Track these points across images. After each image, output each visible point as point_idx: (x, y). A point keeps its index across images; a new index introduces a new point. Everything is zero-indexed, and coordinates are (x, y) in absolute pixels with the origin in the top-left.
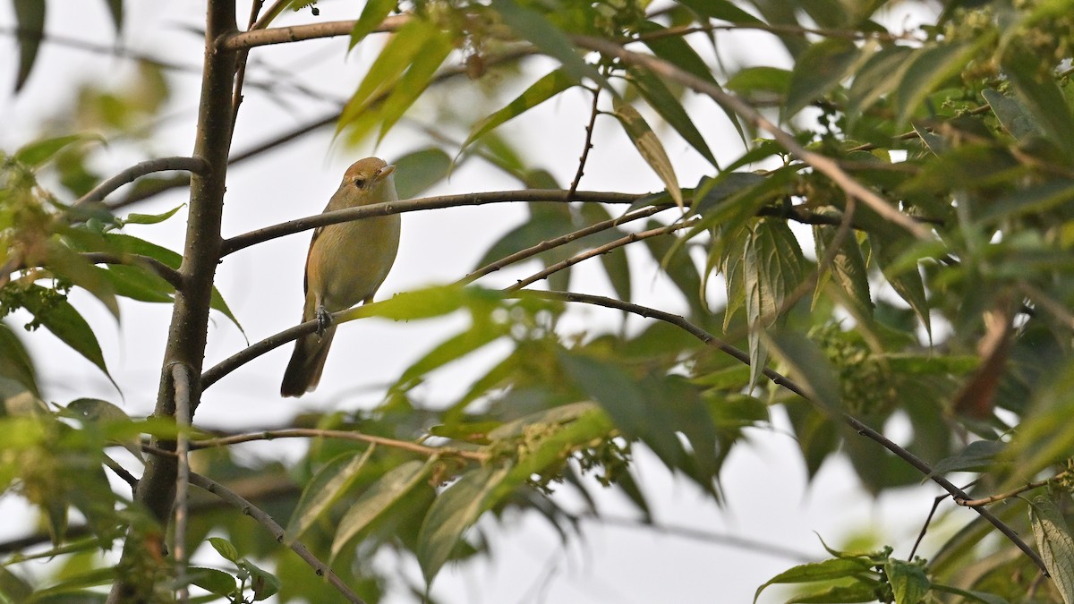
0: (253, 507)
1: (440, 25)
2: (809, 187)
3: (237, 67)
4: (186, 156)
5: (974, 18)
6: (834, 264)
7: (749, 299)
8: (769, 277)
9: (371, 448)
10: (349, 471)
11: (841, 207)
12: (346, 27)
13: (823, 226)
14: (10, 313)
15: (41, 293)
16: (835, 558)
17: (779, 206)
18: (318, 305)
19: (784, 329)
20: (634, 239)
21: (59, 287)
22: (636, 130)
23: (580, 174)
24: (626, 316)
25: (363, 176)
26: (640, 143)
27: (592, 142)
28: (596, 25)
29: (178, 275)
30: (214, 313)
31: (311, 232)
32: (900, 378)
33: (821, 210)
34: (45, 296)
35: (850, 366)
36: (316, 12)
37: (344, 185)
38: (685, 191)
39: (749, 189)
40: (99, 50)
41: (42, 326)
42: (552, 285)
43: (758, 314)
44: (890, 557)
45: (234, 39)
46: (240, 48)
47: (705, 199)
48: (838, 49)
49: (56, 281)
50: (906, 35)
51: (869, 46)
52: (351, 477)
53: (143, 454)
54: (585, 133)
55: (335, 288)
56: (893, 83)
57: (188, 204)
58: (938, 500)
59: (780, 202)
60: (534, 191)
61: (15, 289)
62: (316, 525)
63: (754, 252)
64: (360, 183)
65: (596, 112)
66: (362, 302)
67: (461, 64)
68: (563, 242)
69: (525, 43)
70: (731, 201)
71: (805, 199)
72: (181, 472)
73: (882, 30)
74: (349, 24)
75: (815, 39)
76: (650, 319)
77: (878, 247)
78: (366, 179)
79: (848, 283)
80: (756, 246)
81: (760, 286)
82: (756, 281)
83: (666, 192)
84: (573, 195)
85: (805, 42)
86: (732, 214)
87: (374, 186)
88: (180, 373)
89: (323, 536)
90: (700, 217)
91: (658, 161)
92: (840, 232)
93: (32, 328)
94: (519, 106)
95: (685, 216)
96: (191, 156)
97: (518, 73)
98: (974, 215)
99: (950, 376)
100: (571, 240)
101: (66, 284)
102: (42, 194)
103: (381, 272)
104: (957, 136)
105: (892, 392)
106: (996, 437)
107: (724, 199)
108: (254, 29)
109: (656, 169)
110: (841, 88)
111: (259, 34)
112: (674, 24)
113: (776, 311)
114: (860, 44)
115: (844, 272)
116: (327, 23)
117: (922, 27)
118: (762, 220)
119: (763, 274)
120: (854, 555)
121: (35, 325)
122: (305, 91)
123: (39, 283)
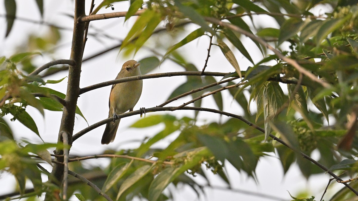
0: (90, 182)
1: (156, 12)
2: (286, 71)
3: (85, 28)
4: (67, 59)
5: (344, 10)
6: (295, 98)
7: (264, 110)
8: (272, 102)
9: (132, 161)
10: (124, 169)
11: (297, 77)
12: (124, 14)
13: (291, 84)
14: (5, 115)
15: (16, 108)
16: (294, 200)
17: (276, 77)
18: (113, 112)
19: (277, 120)
20: (225, 89)
21: (23, 106)
22: (225, 50)
23: (206, 66)
24: (221, 116)
25: (129, 66)
26: (227, 55)
27: (210, 55)
28: (212, 14)
29: (64, 101)
30: (77, 115)
31: (111, 86)
32: (319, 138)
33: (290, 79)
34: (18, 109)
35: (301, 135)
36: (113, 9)
37: (122, 70)
38: (242, 72)
39: (265, 71)
40: (35, 22)
41: (16, 119)
42: (195, 105)
43: (268, 115)
44: (314, 200)
45: (84, 18)
46: (86, 21)
47: (249, 75)
48: (296, 21)
49: (22, 104)
50: (320, 16)
51: (306, 20)
52: (125, 171)
53: (52, 163)
54: (207, 52)
55: (120, 106)
56: (315, 33)
57: (68, 76)
58: (331, 180)
59: (276, 76)
60: (189, 72)
61: (7, 107)
62: (112, 188)
63: (266, 93)
64: (128, 69)
65: (211, 44)
66: (129, 110)
67: (164, 26)
68: (200, 90)
69: (187, 19)
70: (258, 75)
71: (284, 75)
72: (65, 170)
73: (312, 15)
74: (125, 13)
75: (287, 18)
76: (230, 117)
77: (310, 92)
78: (130, 68)
79: (300, 104)
80: (267, 92)
81: (269, 105)
82: (267, 103)
83: (236, 72)
84: (203, 73)
85: (284, 19)
86: (259, 80)
87: (133, 70)
88: (65, 135)
89: (114, 192)
90: (248, 81)
91: (233, 61)
92: (297, 87)
93: (13, 120)
94: (185, 42)
95: (242, 81)
96: (69, 59)
97: (183, 30)
98: (344, 80)
99: (336, 137)
100: (202, 89)
101: (25, 105)
102: (18, 72)
103: (136, 100)
104: (338, 52)
105: (316, 143)
106: (352, 158)
107: (256, 75)
108: (91, 15)
109: (232, 64)
110: (297, 36)
111: (93, 16)
112: (238, 13)
113: (274, 114)
114: (304, 19)
115: (298, 100)
116: (117, 13)
117: (326, 14)
118: (269, 82)
119: (270, 101)
120: (301, 199)
121: (14, 119)
122: (107, 36)
123: (16, 104)
